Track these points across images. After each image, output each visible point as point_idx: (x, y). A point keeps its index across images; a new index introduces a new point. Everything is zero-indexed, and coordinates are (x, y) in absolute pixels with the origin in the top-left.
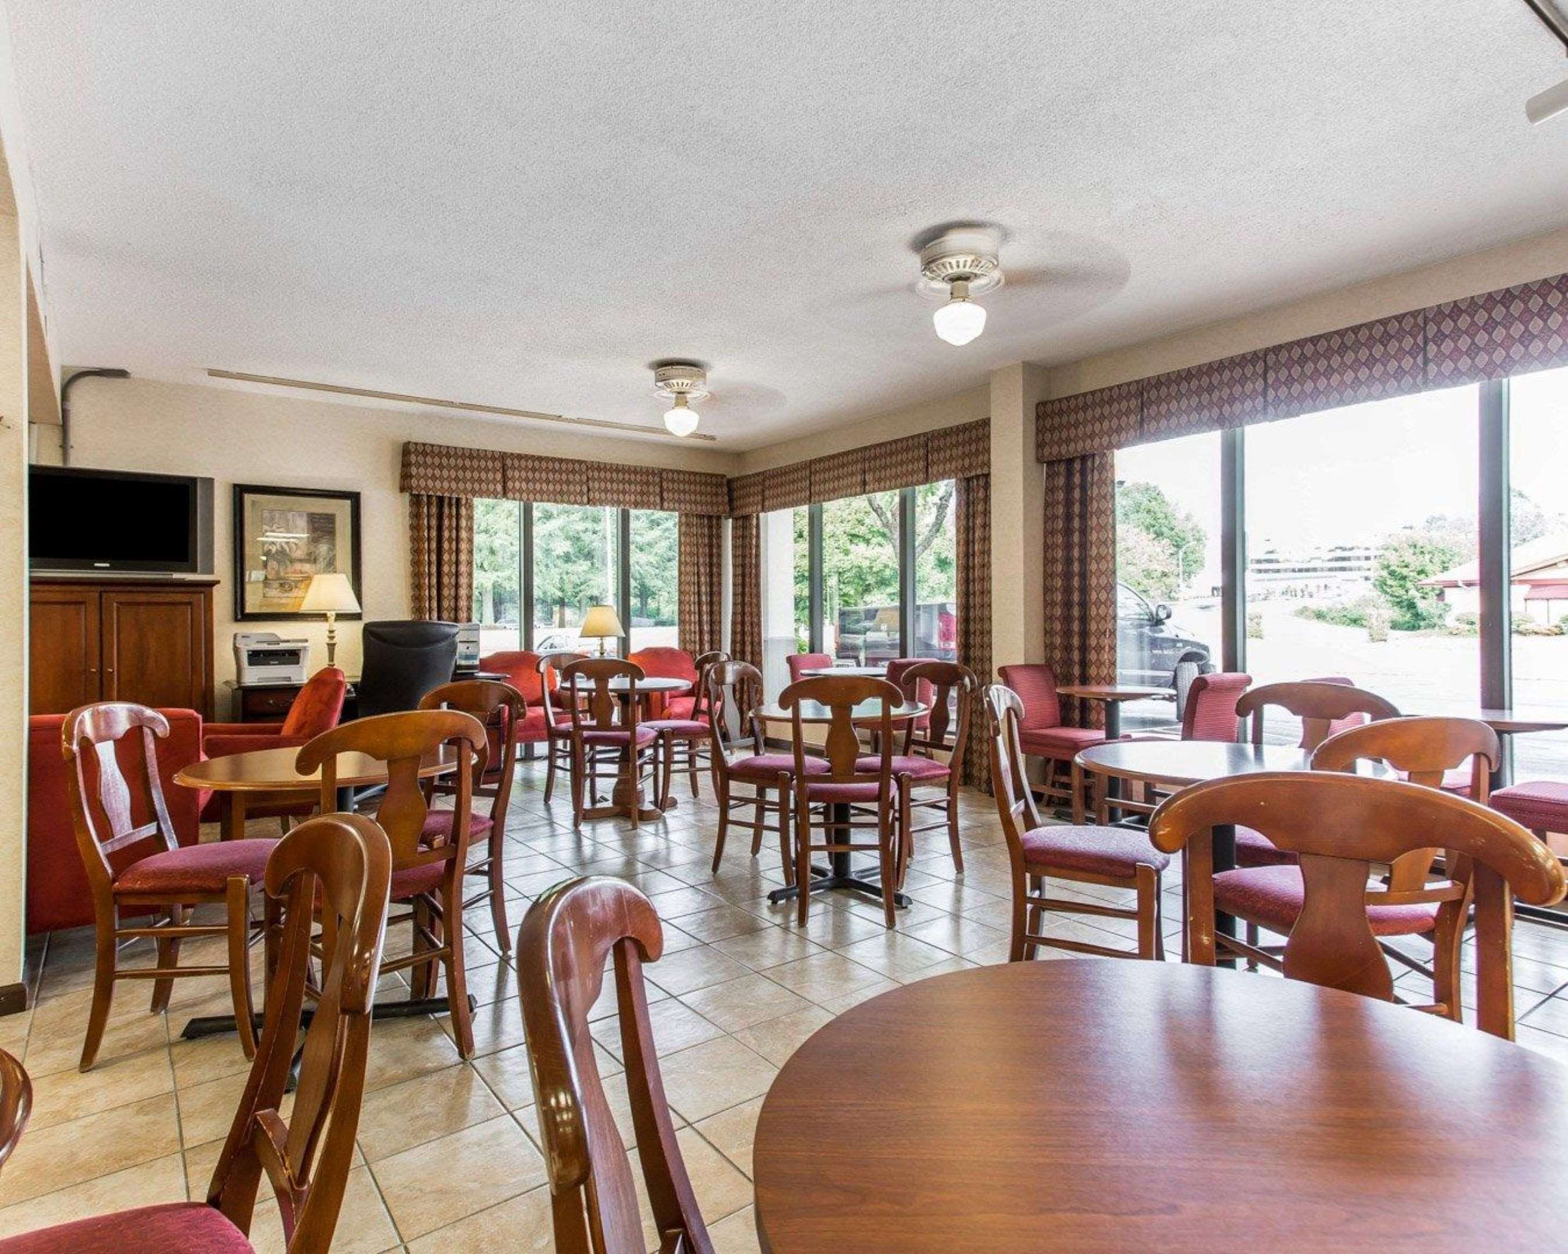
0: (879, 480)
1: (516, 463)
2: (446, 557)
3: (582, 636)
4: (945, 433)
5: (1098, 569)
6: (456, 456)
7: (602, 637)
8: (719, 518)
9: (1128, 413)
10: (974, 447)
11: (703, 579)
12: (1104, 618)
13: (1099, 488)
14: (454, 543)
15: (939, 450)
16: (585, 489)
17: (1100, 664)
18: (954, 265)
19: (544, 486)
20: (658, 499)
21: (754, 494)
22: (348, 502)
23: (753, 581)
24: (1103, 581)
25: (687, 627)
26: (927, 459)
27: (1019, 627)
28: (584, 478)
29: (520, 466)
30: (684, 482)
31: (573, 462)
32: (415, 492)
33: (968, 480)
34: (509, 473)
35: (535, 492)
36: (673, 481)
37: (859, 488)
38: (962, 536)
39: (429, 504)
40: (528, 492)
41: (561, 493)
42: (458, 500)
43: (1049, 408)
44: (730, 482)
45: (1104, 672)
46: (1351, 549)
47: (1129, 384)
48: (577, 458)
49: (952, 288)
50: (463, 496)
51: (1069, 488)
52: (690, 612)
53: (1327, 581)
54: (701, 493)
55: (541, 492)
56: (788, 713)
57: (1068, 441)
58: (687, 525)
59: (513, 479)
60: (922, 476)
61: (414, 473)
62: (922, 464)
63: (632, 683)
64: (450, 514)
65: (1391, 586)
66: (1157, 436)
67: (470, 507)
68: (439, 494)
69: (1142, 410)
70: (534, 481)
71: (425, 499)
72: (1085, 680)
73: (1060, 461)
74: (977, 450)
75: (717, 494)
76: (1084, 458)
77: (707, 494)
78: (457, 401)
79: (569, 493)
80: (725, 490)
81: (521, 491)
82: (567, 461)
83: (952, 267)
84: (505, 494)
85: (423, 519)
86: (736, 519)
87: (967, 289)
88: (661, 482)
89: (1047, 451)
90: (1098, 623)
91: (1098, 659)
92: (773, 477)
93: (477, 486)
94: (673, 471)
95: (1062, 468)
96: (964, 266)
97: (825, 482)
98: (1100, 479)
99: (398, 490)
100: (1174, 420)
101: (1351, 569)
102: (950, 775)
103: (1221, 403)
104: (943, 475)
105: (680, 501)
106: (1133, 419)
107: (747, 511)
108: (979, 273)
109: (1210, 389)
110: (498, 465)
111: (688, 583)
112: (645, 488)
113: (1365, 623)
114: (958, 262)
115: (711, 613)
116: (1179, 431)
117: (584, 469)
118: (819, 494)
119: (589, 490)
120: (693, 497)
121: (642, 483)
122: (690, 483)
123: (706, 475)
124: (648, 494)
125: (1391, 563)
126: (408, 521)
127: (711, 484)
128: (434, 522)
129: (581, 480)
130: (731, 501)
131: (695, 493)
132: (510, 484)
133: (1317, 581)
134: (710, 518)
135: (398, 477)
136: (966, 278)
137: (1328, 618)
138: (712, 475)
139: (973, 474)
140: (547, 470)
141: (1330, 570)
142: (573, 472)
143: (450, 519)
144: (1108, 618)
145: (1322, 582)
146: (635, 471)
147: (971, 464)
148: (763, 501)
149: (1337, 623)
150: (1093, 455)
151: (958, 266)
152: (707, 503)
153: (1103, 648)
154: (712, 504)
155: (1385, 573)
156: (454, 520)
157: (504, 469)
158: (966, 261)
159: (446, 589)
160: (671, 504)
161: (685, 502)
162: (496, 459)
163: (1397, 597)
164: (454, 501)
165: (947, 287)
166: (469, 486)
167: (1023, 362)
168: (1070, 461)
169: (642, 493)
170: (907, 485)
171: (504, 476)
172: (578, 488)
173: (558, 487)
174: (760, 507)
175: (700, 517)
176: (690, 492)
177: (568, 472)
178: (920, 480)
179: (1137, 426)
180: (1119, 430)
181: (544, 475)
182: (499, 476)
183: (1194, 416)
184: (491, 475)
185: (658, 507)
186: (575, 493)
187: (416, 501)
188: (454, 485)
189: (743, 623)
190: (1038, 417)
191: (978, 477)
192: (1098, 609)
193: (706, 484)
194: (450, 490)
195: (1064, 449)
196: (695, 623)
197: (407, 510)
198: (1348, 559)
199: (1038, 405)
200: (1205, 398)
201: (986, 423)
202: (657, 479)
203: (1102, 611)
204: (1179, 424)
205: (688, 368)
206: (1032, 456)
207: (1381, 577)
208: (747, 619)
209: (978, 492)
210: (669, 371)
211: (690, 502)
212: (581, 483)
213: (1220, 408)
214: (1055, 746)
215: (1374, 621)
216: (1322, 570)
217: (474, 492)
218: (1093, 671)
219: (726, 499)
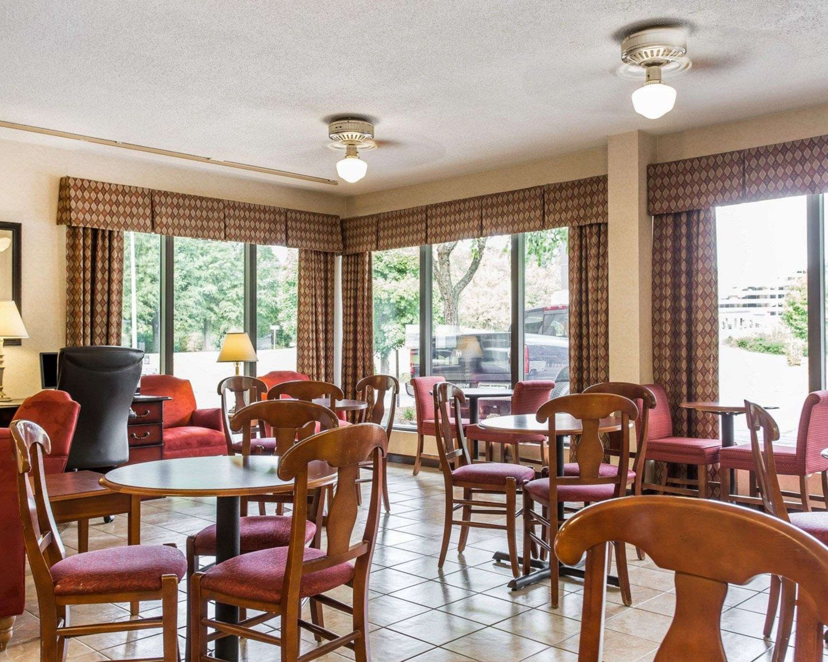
0: (497, 226)
1: (163, 199)
2: (99, 286)
3: (218, 362)
4: (561, 187)
5: (704, 305)
6: (110, 192)
7: (237, 362)
8: (333, 254)
9: (731, 177)
10: (588, 200)
11: (319, 310)
12: (709, 346)
13: (704, 237)
14: (107, 273)
15: (555, 201)
16: (222, 225)
17: (705, 384)
18: (649, 54)
19: (187, 222)
20: (284, 236)
21: (368, 234)
22: (10, 233)
23: (366, 312)
24: (708, 315)
25: (306, 353)
26: (544, 209)
27: (636, 353)
28: (222, 215)
29: (166, 202)
30: (305, 222)
31: (212, 200)
32: (74, 225)
33: (581, 228)
34: (157, 209)
35: (179, 227)
36: (296, 220)
37: (476, 231)
38: (575, 275)
39: (85, 236)
40: (174, 227)
41: (202, 228)
42: (111, 232)
43: (659, 170)
44: (343, 222)
45: (709, 390)
46: (760, 289)
47: (732, 153)
48: (216, 197)
49: (648, 72)
50: (116, 229)
51: (676, 238)
52: (308, 340)
53: (742, 316)
54: (319, 232)
55: (185, 227)
56: (545, 426)
57: (677, 198)
58: (307, 260)
59: (161, 215)
60: (538, 223)
61: (73, 207)
62: (538, 213)
63: (333, 403)
64: (103, 245)
65: (796, 320)
66: (758, 196)
67: (121, 239)
68: (95, 227)
69: (744, 175)
70: (179, 216)
71: (81, 231)
72: (691, 397)
73: (667, 215)
74: (592, 202)
75: (331, 233)
76: (689, 213)
77: (323, 233)
78: (120, 140)
79: (209, 229)
80: (339, 229)
81: (167, 226)
82: (208, 199)
83: (647, 56)
84: (153, 229)
85: (80, 251)
86: (346, 256)
87: (660, 72)
88: (286, 221)
89: (658, 205)
90: (703, 350)
91: (704, 380)
92: (388, 219)
93: (129, 220)
94: (296, 212)
95: (670, 220)
96: (658, 55)
97: (441, 225)
98: (705, 230)
99: (55, 223)
100: (772, 185)
101: (760, 306)
102: (635, 478)
103: (812, 172)
104: (559, 223)
105: (301, 239)
106: (736, 182)
107: (360, 249)
108: (671, 60)
109: (803, 161)
110: (147, 201)
111: (307, 313)
112: (273, 226)
113: (783, 350)
114: (652, 52)
115: (326, 340)
116: (776, 193)
117: (221, 205)
118: (436, 235)
119: (225, 227)
120: (312, 236)
121: (270, 221)
122: (310, 222)
123: (323, 215)
124: (275, 231)
125: (796, 300)
126: (64, 252)
127: (327, 224)
128: (89, 253)
129: (219, 217)
130: (344, 239)
131: (314, 231)
132: (158, 219)
133: (735, 316)
134: (326, 254)
135: (55, 210)
136: (658, 64)
137: (748, 346)
138: (328, 216)
139: (588, 222)
140: (190, 208)
141: (744, 306)
142: (212, 209)
143: (103, 251)
144: (712, 346)
145: (739, 316)
146: (264, 210)
147: (585, 215)
148: (377, 240)
149: (755, 350)
150: (699, 211)
151: (652, 56)
152: (323, 241)
153: (708, 371)
154: (328, 242)
155: (791, 309)
156: (107, 252)
157: (153, 205)
158: (659, 51)
159: (99, 316)
160: (295, 241)
161: (307, 240)
162: (146, 196)
163: (800, 329)
164: (107, 234)
165: (644, 71)
166: (122, 220)
167: (639, 131)
168: (677, 215)
169: (270, 231)
170: (519, 231)
171: (153, 212)
172: (216, 225)
173: (199, 223)
174: (374, 246)
175: (317, 253)
176: (310, 231)
177: (208, 209)
178: (537, 226)
179: (740, 188)
180: (723, 191)
181: (187, 212)
182: (148, 212)
183: (789, 183)
184: (141, 210)
185: (284, 243)
186: (214, 229)
187: (73, 232)
188: (108, 219)
189: (355, 350)
190: (649, 177)
191: (591, 225)
192: (703, 338)
193: (323, 224)
194: (105, 222)
195: (673, 205)
196: (313, 349)
197: (64, 240)
198: (758, 297)
199: (648, 167)
200: (799, 168)
201: (603, 180)
202: (283, 218)
203: (707, 340)
204: (776, 188)
205: (360, 122)
206: (645, 210)
207: (789, 312)
208: (359, 346)
209: (590, 239)
210: (344, 124)
211: (310, 240)
212: (219, 220)
213: (812, 177)
214: (682, 453)
215: (791, 348)
216: (738, 306)
217: (127, 227)
218: (700, 390)
219: (340, 237)
